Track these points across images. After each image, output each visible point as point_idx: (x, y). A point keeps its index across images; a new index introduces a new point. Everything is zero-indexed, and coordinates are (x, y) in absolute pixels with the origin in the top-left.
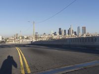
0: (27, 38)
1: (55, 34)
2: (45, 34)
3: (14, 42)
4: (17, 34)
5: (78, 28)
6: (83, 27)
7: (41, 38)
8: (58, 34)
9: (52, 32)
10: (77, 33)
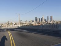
0: (15, 24)
1: (33, 21)
2: (26, 21)
3: (6, 27)
4: (9, 22)
5: (48, 17)
6: (50, 17)
7: (24, 23)
8: (35, 21)
9: (31, 20)
10: (47, 20)
